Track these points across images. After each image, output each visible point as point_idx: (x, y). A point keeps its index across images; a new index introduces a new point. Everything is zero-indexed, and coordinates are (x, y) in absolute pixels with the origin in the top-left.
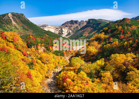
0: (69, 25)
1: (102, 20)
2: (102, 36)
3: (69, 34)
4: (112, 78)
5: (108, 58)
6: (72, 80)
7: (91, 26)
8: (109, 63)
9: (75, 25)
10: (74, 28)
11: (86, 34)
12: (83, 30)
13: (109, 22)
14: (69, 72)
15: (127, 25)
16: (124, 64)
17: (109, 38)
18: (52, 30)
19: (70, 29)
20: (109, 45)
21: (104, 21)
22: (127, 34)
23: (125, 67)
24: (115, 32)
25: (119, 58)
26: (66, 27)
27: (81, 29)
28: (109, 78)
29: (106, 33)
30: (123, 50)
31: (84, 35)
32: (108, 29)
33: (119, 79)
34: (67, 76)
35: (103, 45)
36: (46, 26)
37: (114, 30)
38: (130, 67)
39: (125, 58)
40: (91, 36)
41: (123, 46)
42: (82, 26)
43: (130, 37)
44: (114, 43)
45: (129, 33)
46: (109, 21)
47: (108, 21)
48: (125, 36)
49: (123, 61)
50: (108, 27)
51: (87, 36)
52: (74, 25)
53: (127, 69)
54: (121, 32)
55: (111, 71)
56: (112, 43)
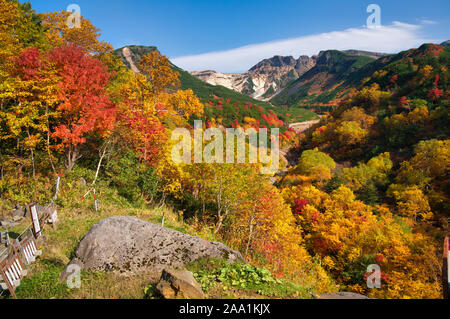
0: (270, 69)
1: (356, 52)
2: (375, 92)
3: (270, 91)
5: (401, 150)
6: (318, 208)
7: (327, 69)
8: (411, 164)
9: (285, 69)
10: (283, 77)
11: (316, 91)
12: (306, 81)
13: (376, 58)
14: (307, 189)
17: (396, 99)
18: (227, 84)
19: (271, 78)
20: (400, 116)
21: (363, 55)
24: (414, 83)
25: (444, 151)
26: (262, 75)
27: (302, 78)
29: (384, 84)
31: (310, 94)
32: (388, 74)
34: (302, 198)
35: (381, 118)
36: (209, 75)
40: (331, 96)
42: (304, 69)
44: (417, 110)
46: (376, 54)
47: (372, 54)
50: (386, 69)
51: (320, 97)
52: (283, 68)
54: (432, 80)
56: (408, 111)
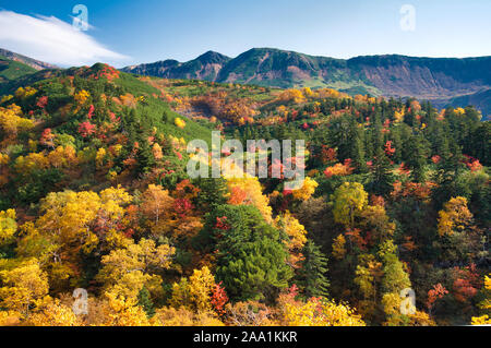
1: (9, 53)
2: (12, 118)
4: (45, 283)
5: (32, 206)
8: (36, 227)
13: (41, 68)
15: (108, 88)
16: (94, 227)
17: (39, 131)
20: (39, 156)
21: (21, 61)
22: (108, 120)
23: (94, 238)
24: (65, 111)
25: (75, 206)
28: (32, 285)
29: (28, 108)
30: (91, 176)
32: (36, 95)
33: (74, 282)
35: (13, 157)
37: (63, 102)
38: (114, 236)
39: (97, 205)
41: (93, 161)
43: (115, 133)
44: (60, 149)
45: (113, 116)
46: (42, 64)
47: (36, 62)
48: (99, 126)
49: (89, 216)
50: (35, 87)
53: (102, 242)
54: (87, 110)
55: (45, 257)
56: (50, 149)
